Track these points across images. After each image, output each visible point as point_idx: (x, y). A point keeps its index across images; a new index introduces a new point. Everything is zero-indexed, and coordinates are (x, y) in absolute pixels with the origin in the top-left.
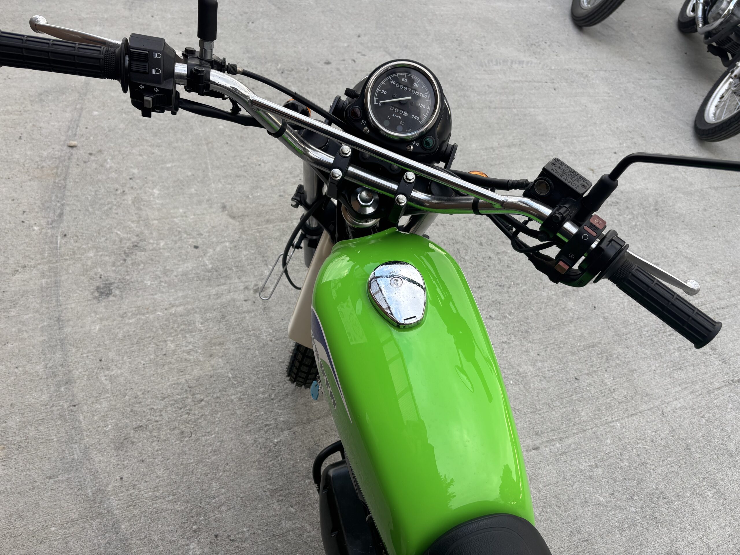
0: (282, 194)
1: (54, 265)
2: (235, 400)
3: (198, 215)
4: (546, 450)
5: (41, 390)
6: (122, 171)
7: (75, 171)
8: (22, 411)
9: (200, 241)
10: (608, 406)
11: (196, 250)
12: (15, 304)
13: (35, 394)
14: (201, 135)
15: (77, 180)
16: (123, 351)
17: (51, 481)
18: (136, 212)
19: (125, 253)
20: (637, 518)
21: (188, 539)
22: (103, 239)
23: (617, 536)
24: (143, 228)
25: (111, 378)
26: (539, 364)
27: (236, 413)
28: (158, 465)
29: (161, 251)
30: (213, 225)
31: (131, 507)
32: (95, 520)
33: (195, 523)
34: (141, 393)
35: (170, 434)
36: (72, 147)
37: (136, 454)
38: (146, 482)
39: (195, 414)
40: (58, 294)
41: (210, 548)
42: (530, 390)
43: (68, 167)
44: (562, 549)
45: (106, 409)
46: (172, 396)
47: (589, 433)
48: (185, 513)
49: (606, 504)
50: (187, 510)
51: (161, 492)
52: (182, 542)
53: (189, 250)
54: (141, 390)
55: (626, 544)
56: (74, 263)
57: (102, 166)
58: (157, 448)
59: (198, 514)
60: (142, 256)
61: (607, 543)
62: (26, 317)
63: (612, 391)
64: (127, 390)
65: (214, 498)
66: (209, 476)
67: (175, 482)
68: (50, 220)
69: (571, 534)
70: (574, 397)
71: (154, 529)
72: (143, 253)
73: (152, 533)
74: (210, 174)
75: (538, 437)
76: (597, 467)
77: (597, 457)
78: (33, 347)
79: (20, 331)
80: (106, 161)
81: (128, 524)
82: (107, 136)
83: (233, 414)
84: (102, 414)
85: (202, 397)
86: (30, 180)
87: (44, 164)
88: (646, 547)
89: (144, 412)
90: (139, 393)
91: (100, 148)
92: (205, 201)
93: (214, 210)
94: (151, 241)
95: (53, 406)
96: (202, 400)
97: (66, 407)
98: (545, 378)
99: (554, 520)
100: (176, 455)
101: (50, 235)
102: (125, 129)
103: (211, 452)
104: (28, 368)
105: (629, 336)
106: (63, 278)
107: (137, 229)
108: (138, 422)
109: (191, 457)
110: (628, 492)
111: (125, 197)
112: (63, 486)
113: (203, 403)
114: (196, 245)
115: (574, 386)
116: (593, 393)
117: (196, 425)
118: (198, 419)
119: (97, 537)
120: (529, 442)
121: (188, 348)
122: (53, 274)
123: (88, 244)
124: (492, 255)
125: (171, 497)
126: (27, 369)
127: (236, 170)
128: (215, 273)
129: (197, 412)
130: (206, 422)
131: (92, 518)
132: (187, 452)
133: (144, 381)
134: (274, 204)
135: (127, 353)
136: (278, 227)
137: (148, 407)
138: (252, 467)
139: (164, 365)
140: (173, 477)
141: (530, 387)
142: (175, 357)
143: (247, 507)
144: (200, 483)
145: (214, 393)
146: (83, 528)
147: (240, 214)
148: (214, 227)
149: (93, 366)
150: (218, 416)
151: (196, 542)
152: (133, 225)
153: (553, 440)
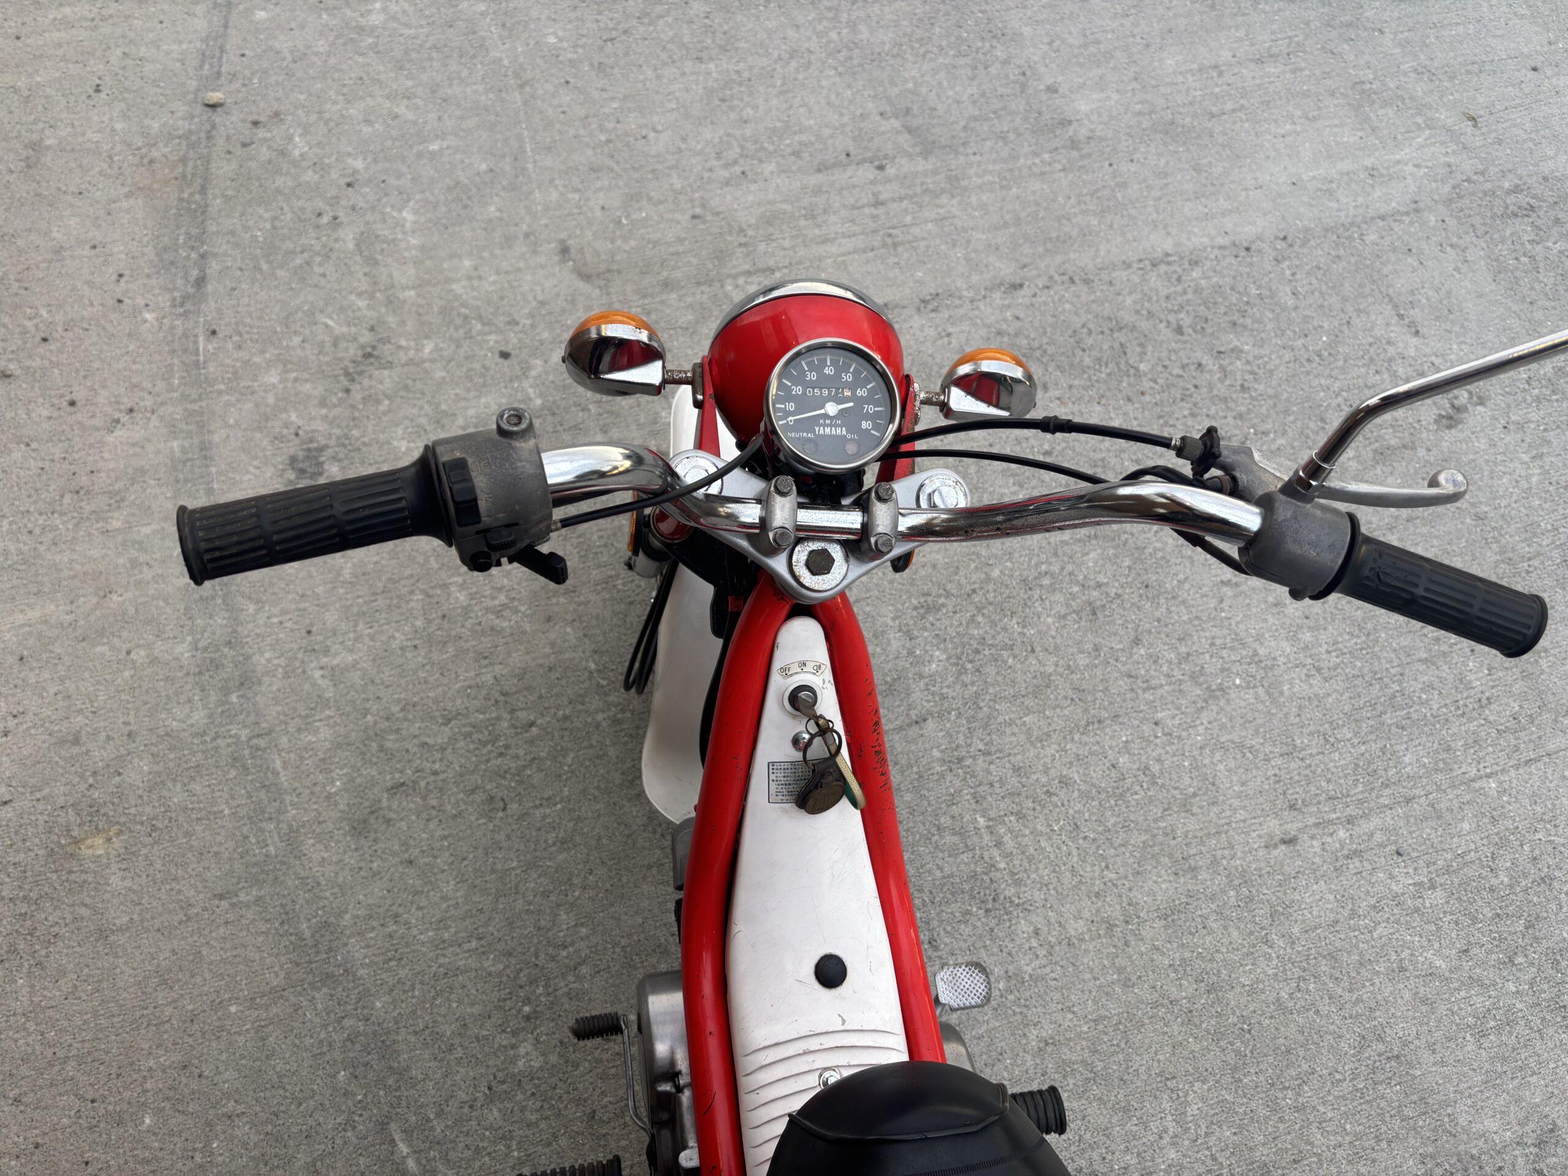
0: (698, 211)
1: (195, 407)
2: (604, 724)
3: (506, 273)
4: (1312, 846)
5: (190, 701)
6: (330, 166)
7: (223, 169)
8: (154, 749)
9: (512, 341)
10: (1470, 741)
11: (506, 363)
12: (118, 500)
13: (177, 711)
14: (506, 62)
15: (230, 192)
16: (355, 609)
17: (225, 904)
18: (367, 270)
19: (347, 374)
20: (1519, 1006)
21: (514, 1033)
22: (297, 340)
23: (1469, 1048)
24: (383, 310)
25: (335, 675)
26: (1307, 637)
27: (606, 754)
28: (443, 871)
29: (427, 365)
30: (540, 298)
31: (393, 963)
32: (318, 989)
33: (527, 1001)
34: (398, 708)
35: (466, 803)
36: (213, 106)
37: (396, 847)
38: (420, 908)
39: (517, 757)
40: (208, 475)
41: (561, 1055)
42: (1282, 700)
43: (207, 160)
44: (1338, 1076)
45: (327, 745)
46: (466, 716)
47: (1419, 807)
48: (504, 979)
49: (1447, 975)
50: (508, 971)
51: (453, 930)
52: (503, 1039)
53: (487, 363)
54: (399, 701)
55: (1487, 1066)
56: (238, 401)
57: (283, 153)
58: (439, 833)
59: (533, 982)
60: (385, 380)
61: (1443, 1063)
62: (145, 530)
63: (1484, 701)
64: (368, 700)
65: (565, 947)
66: (553, 898)
67: (481, 911)
68: (177, 294)
69: (1363, 1043)
70: (1388, 718)
71: (443, 1010)
72: (386, 372)
73: (440, 1019)
74: (530, 166)
75: (1295, 813)
76: (1433, 887)
77: (1434, 863)
78: (165, 600)
79: (134, 564)
80: (290, 139)
81: (387, 998)
82: (290, 75)
83: (599, 757)
84: (321, 755)
85: (532, 717)
86: (127, 196)
87: (155, 154)
88: (1534, 1073)
89: (407, 751)
90: (395, 709)
91: (276, 106)
92: (521, 236)
93: (543, 259)
94: (403, 342)
95: (217, 736)
96: (532, 724)
97: (243, 738)
98: (1319, 670)
99: (1324, 1010)
100: (480, 850)
101: (179, 332)
102: (329, 54)
103: (554, 844)
104: (159, 648)
105: (1536, 563)
106: (216, 438)
107: (369, 314)
108: (397, 775)
109: (512, 856)
110: (1503, 946)
111: (341, 233)
112: (250, 915)
113: (534, 730)
114: (503, 349)
115: (1389, 691)
116: (1435, 707)
117: (521, 782)
118: (524, 767)
119: (325, 1026)
120: (1273, 826)
121: (496, 602)
122: (193, 427)
123: (263, 352)
124: (1206, 360)
125: (474, 944)
126: (156, 652)
127: (590, 152)
128: (549, 418)
129: (521, 753)
130: (542, 775)
131: (314, 987)
132: (504, 844)
133: (403, 681)
134: (680, 240)
135: (364, 614)
136: (689, 300)
137: (416, 741)
138: (644, 878)
139: (445, 643)
140: (475, 899)
141: (1281, 693)
142: (468, 624)
143: (635, 968)
144: (532, 912)
145: (558, 707)
146: (297, 1008)
147: (603, 267)
148: (542, 303)
149: (294, 646)
150: (569, 760)
151: (532, 1041)
152: (361, 303)
153: (1331, 822)
